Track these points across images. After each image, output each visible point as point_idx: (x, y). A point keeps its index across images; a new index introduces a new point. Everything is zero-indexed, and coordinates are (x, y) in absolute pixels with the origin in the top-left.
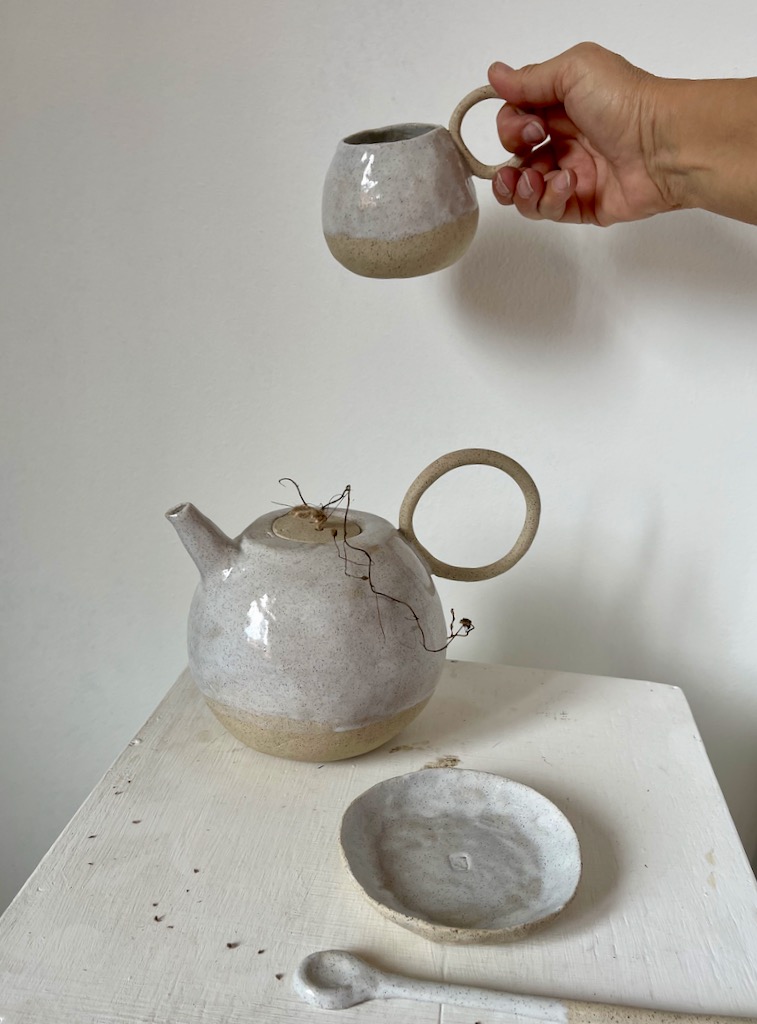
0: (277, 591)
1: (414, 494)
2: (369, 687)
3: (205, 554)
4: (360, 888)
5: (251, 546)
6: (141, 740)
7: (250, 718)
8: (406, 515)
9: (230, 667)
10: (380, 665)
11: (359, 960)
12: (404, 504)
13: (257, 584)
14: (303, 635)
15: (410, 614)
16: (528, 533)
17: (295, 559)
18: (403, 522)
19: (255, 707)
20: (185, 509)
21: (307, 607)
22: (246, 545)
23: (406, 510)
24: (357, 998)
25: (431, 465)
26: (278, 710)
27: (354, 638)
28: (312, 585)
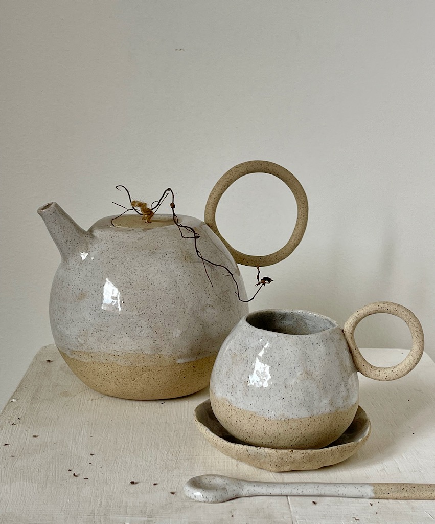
0: (128, 259)
1: (215, 195)
2: (201, 327)
3: (69, 239)
5: (103, 232)
6: (17, 399)
7: (112, 358)
8: (210, 212)
9: (96, 319)
10: (207, 310)
12: (208, 204)
13: (111, 257)
14: (151, 289)
17: (139, 236)
18: (209, 218)
19: (117, 348)
20: (52, 206)
21: (152, 269)
22: (97, 233)
23: (210, 208)
25: (227, 174)
26: (135, 348)
27: (188, 289)
28: (153, 253)
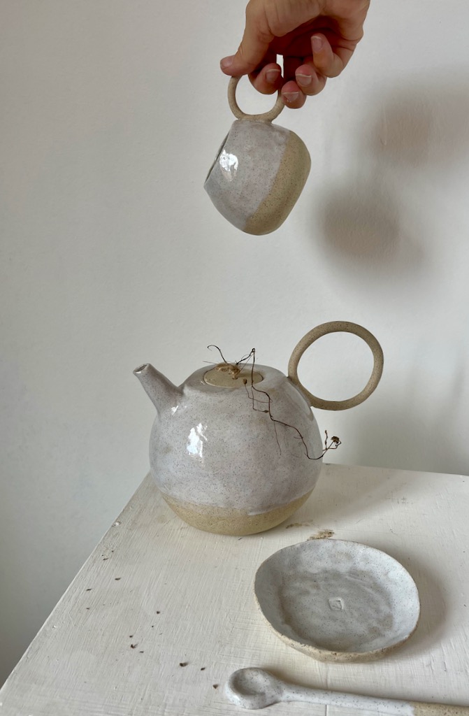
0: (208, 421)
1: (298, 352)
2: (271, 485)
3: (160, 397)
4: (269, 624)
5: (190, 392)
6: (120, 523)
7: (191, 507)
8: (293, 367)
9: (178, 473)
10: (278, 469)
11: (269, 675)
12: (291, 360)
13: (194, 417)
14: (226, 450)
15: (297, 434)
16: (375, 377)
17: (219, 399)
18: (291, 372)
19: (195, 499)
20: (146, 368)
21: (228, 432)
22: (187, 391)
23: (293, 363)
24: (268, 701)
25: (309, 334)
26: (211, 501)
27: (260, 452)
28: (231, 416)
